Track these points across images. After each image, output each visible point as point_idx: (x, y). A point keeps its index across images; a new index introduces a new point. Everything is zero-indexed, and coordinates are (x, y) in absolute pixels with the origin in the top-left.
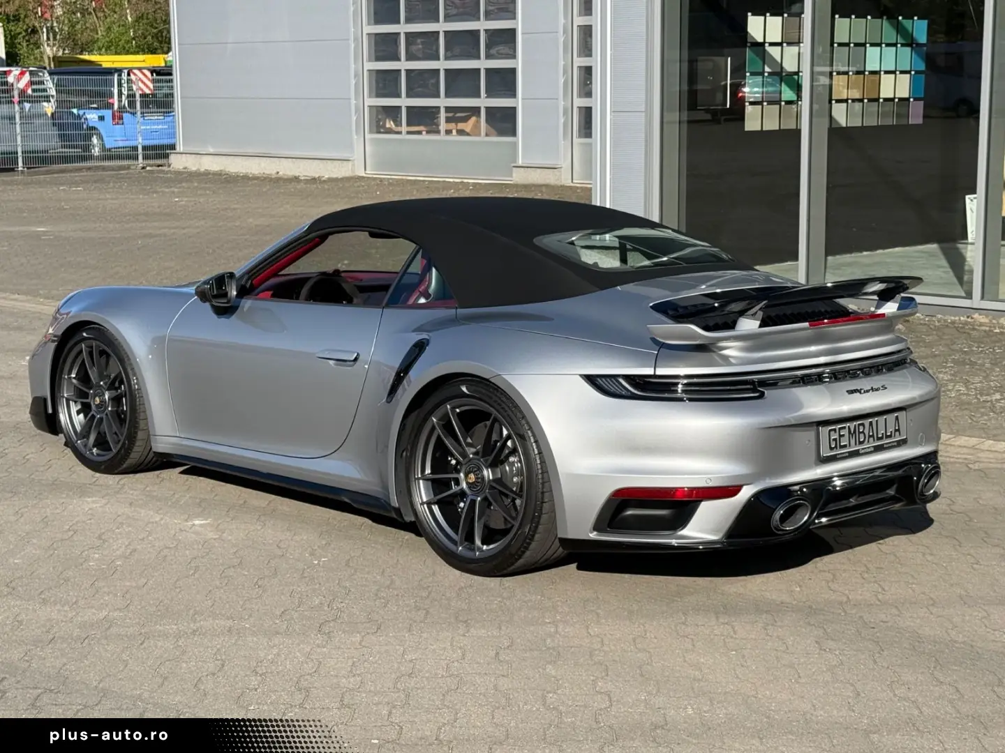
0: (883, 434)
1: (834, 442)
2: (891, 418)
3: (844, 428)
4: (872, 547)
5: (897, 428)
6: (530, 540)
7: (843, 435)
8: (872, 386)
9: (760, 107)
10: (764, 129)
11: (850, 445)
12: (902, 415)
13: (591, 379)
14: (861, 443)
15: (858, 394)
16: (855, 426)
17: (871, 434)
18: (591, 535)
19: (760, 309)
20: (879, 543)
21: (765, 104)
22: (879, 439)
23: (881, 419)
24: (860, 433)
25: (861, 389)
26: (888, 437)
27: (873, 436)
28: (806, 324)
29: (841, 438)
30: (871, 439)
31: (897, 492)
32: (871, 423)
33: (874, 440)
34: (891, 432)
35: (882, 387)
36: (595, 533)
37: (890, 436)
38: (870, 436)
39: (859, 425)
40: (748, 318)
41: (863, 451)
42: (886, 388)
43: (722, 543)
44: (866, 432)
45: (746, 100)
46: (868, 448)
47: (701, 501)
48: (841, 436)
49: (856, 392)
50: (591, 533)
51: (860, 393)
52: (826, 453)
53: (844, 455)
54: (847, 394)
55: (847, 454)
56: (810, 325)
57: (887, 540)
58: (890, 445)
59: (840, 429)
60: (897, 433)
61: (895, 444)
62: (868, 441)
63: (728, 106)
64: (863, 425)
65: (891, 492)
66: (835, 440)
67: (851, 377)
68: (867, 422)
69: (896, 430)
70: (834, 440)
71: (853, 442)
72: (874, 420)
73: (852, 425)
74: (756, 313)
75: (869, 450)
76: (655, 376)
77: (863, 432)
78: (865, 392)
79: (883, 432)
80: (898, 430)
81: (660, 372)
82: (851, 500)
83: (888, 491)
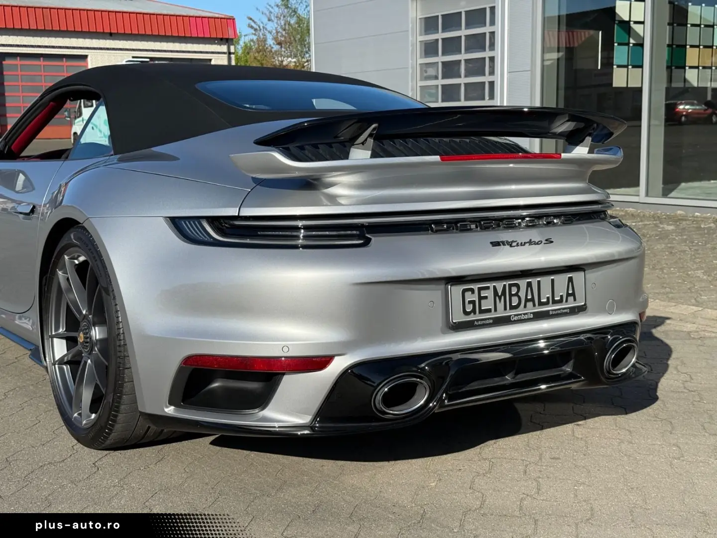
0: (548, 298)
1: (471, 305)
2: (561, 280)
3: (488, 288)
4: (567, 429)
5: (570, 292)
6: (115, 411)
7: (486, 298)
8: (531, 238)
9: (626, 69)
10: (629, 86)
11: (496, 310)
12: (578, 277)
13: (176, 223)
14: (512, 308)
15: (507, 247)
16: (505, 286)
17: (529, 297)
18: (166, 410)
19: (370, 135)
20: (578, 425)
21: (630, 67)
22: (541, 304)
23: (546, 281)
24: (511, 295)
25: (513, 242)
26: (555, 302)
27: (532, 300)
28: (437, 158)
29: (483, 302)
30: (530, 304)
31: (574, 368)
32: (529, 285)
33: (534, 305)
34: (562, 296)
35: (546, 240)
36: (172, 408)
37: (561, 301)
38: (527, 300)
39: (511, 286)
40: (358, 148)
41: (516, 318)
42: (552, 242)
43: (311, 427)
44: (522, 294)
45: (614, 63)
46: (524, 314)
47: (284, 374)
48: (481, 298)
49: (504, 245)
50: (167, 407)
51: (511, 246)
52: (458, 317)
53: (487, 322)
54: (491, 245)
55: (491, 321)
56: (442, 159)
57: (589, 421)
58: (559, 312)
59: (480, 289)
60: (571, 299)
61: (568, 311)
62: (525, 306)
63: (599, 68)
64: (518, 286)
65: (568, 369)
66: (473, 302)
67: (504, 227)
68: (523, 283)
69: (568, 295)
70: (470, 302)
71: (500, 306)
72: (534, 281)
73: (500, 286)
74: (366, 140)
75: (526, 317)
76: (238, 218)
77: (517, 295)
78: (517, 245)
79: (550, 295)
80: (573, 294)
81: (247, 212)
82: (506, 377)
83: (563, 368)
